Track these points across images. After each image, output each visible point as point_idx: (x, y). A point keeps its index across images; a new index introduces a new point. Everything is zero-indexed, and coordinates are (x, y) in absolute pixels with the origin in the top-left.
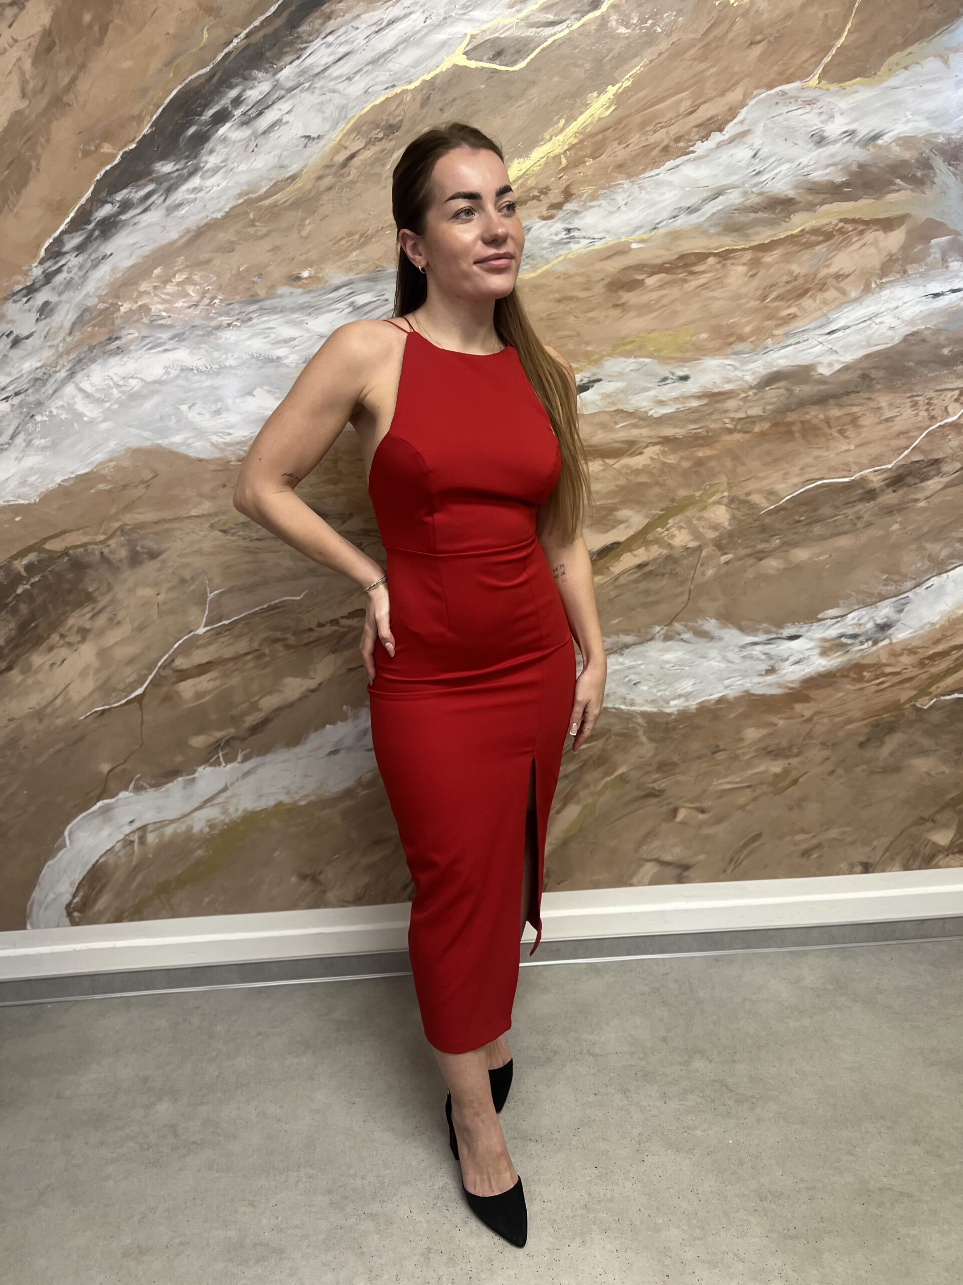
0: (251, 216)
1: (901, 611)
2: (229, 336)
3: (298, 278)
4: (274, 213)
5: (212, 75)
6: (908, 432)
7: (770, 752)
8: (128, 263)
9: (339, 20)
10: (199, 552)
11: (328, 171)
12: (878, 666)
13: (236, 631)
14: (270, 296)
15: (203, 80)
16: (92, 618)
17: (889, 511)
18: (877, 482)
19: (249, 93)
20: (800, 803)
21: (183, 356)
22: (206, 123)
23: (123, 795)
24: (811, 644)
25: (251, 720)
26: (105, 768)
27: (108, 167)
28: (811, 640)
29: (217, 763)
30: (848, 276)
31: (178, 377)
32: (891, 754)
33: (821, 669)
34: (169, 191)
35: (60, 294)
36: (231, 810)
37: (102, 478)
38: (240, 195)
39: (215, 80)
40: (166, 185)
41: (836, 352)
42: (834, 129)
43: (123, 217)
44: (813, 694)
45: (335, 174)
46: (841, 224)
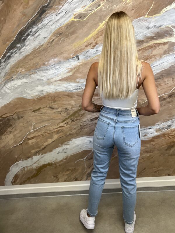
0: (35, 53)
1: (173, 123)
2: (33, 76)
3: (45, 64)
4: (39, 52)
5: (26, 27)
6: (172, 86)
7: (147, 152)
8: (13, 64)
9: (49, 14)
10: (30, 116)
11: (49, 43)
12: (169, 134)
13: (38, 131)
14: (40, 68)
15: (24, 28)
16: (12, 129)
17: (169, 102)
18: (165, 96)
19: (33, 30)
20: (154, 162)
21: (24, 80)
22: (25, 36)
23: (20, 161)
24: (154, 130)
25: (42, 147)
26: (16, 156)
27: (8, 46)
28: (154, 129)
29: (37, 155)
30: (156, 55)
31: (24, 84)
32: (173, 152)
33: (156, 135)
34: (20, 50)
35: (1, 70)
36: (40, 164)
37: (12, 104)
38: (33, 49)
39: (26, 28)
40: (19, 49)
41: (155, 71)
42: (151, 25)
43: (12, 55)
44: (155, 140)
45: (50, 44)
46: (154, 45)
